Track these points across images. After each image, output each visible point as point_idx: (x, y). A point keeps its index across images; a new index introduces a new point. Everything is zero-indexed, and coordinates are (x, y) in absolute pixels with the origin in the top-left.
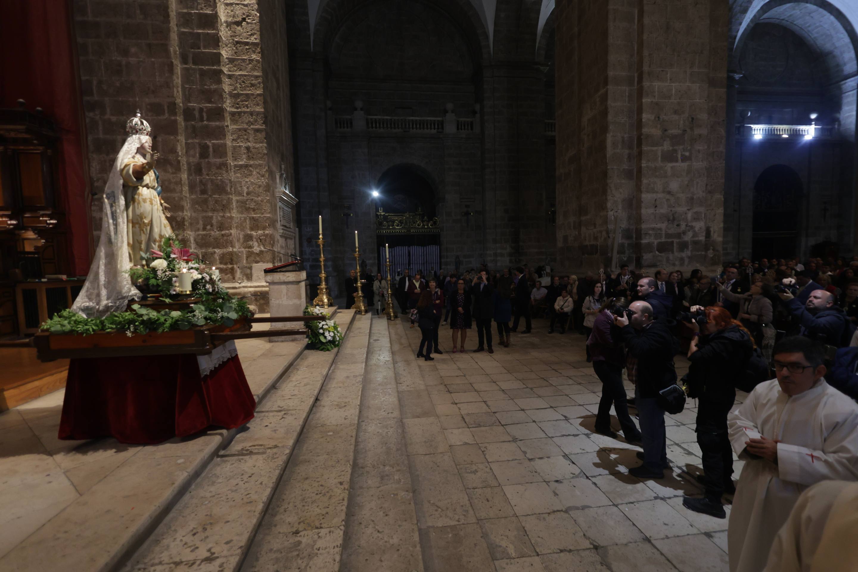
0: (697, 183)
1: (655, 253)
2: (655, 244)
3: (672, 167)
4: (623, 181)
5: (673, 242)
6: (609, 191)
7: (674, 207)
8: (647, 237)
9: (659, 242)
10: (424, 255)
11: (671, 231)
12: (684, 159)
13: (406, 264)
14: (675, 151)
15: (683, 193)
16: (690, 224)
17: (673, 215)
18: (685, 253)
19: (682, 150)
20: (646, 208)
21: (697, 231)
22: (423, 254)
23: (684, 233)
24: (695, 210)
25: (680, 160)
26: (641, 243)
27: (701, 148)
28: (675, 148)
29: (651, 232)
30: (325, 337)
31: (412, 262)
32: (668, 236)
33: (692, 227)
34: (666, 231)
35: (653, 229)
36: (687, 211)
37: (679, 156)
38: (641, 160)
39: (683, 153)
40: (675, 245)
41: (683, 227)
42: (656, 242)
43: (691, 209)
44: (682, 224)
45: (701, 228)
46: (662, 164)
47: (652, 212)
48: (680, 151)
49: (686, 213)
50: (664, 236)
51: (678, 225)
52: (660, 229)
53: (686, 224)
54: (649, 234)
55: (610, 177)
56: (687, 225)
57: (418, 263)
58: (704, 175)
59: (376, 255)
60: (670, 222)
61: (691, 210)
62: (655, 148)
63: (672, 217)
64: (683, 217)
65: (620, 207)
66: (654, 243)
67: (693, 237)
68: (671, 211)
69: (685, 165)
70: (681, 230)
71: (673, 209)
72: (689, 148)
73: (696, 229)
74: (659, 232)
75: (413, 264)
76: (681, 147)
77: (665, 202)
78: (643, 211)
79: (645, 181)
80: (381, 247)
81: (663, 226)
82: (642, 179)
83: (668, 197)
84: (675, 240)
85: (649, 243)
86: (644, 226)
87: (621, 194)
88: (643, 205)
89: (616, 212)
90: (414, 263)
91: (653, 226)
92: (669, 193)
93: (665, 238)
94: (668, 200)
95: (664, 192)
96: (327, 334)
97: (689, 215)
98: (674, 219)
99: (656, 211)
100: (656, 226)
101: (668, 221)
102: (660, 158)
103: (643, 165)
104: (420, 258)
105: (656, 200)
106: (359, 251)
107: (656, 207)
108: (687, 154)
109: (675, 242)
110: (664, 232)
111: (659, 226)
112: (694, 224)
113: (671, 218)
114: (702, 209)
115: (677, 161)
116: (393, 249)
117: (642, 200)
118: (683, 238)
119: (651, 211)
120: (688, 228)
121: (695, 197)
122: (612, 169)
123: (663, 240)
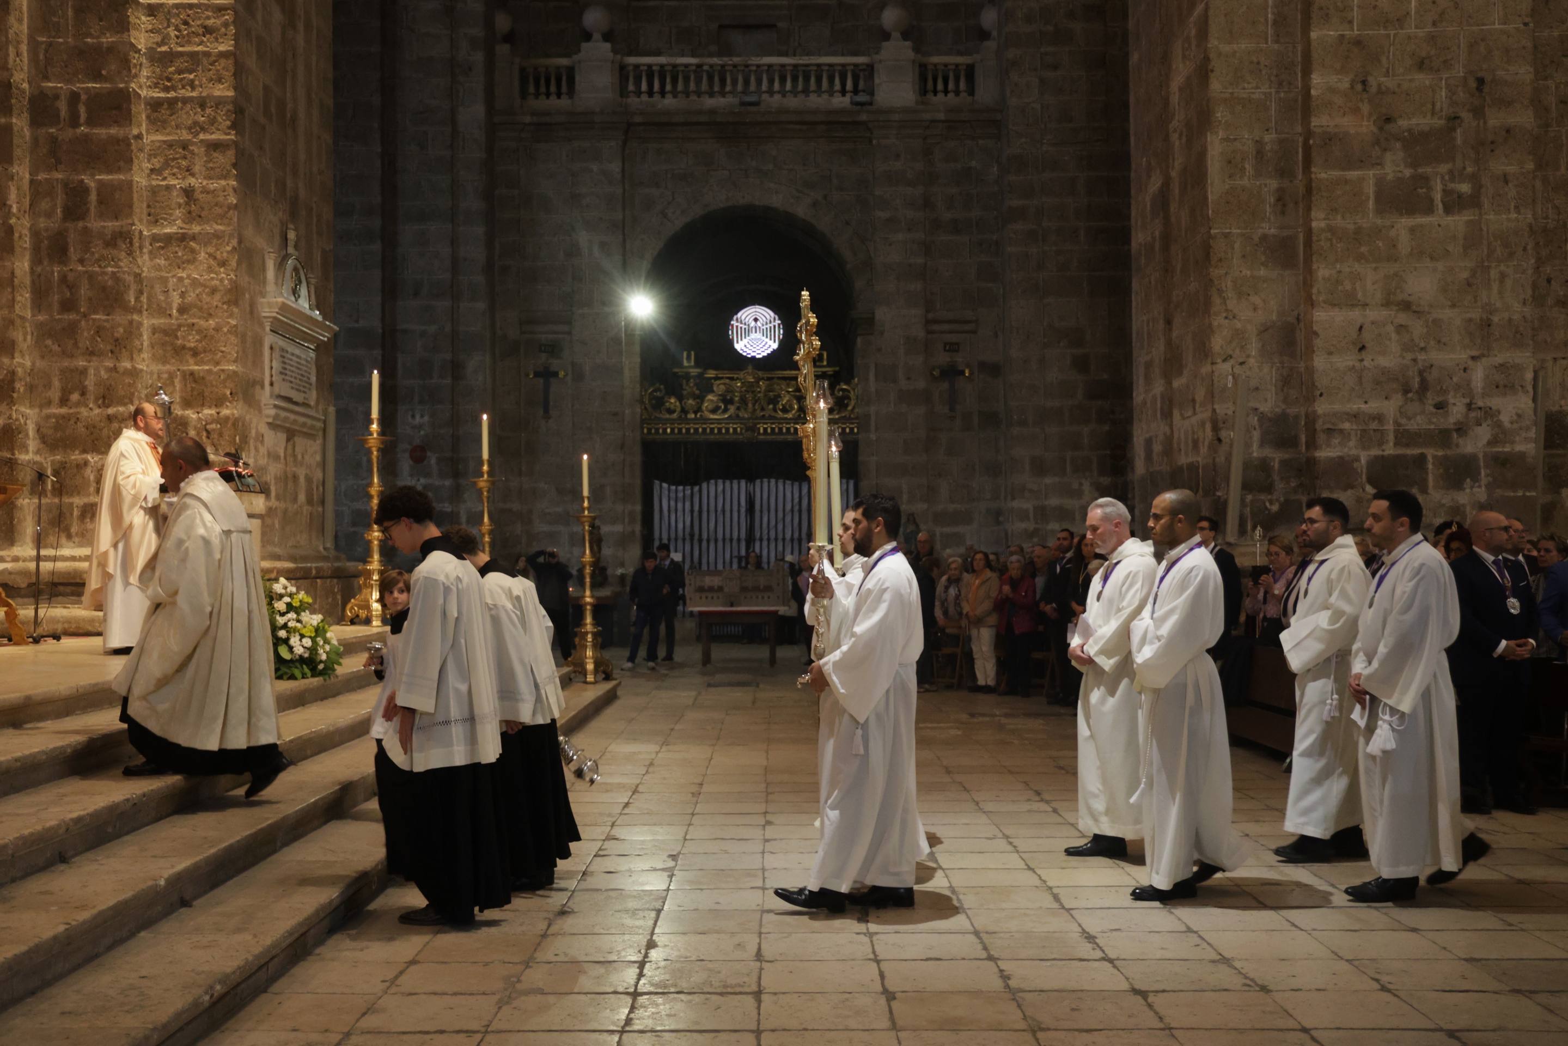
0: (1503, 276)
1: (1364, 490)
2: (1363, 461)
3: (1412, 230)
4: (1262, 272)
5: (1423, 457)
6: (1217, 300)
7: (1422, 349)
8: (1336, 441)
9: (1376, 457)
10: (800, 511)
11: (1418, 423)
12: (1454, 204)
13: (739, 540)
14: (1425, 179)
15: (1453, 306)
16: (1480, 403)
17: (1421, 373)
18: (1468, 491)
19: (1447, 177)
20: (1330, 353)
21: (1507, 424)
22: (796, 508)
23: (1461, 429)
24: (1499, 359)
25: (1440, 206)
26: (1314, 458)
27: (1512, 169)
28: (1420, 170)
29: (1347, 426)
30: (291, 649)
31: (758, 535)
32: (1404, 437)
33: (1489, 413)
34: (1397, 423)
35: (1355, 416)
36: (1470, 363)
37: (1438, 197)
38: (1309, 209)
39: (1451, 186)
40: (1430, 466)
41: (1457, 410)
42: (1364, 457)
43: (1483, 356)
44: (1452, 401)
45: (1519, 416)
46: (1379, 221)
47: (1351, 363)
48: (1439, 181)
49: (1465, 370)
50: (1391, 437)
51: (1440, 406)
52: (1379, 418)
53: (1468, 401)
54: (1341, 431)
55: (1220, 260)
56: (1469, 406)
57: (780, 536)
58: (1525, 249)
59: (638, 508)
60: (1410, 395)
61: (1484, 360)
62: (1353, 174)
63: (1417, 379)
64: (1455, 379)
65: (1254, 348)
66: (1357, 459)
67: (1493, 442)
68: (1415, 360)
69: (1458, 222)
70: (1452, 420)
71: (1421, 357)
72: (1469, 170)
73: (1505, 418)
74: (1374, 425)
75: (761, 540)
76: (1444, 168)
77: (1394, 336)
78: (1319, 362)
79: (1323, 272)
80: (657, 482)
81: (1390, 407)
82: (1315, 266)
83: (1402, 318)
84: (1431, 453)
85: (1341, 458)
86: (1321, 407)
87: (1255, 309)
88: (1318, 342)
89: (1242, 364)
90: (765, 537)
91: (1357, 406)
92: (1406, 306)
93: (1396, 444)
94: (1401, 328)
95: (1387, 304)
96: (294, 641)
97: (1478, 376)
98: (1424, 386)
99: (1362, 360)
100: (1363, 406)
101: (1406, 391)
102: (1371, 204)
103: (1314, 224)
104: (788, 519)
105: (1361, 328)
106: (490, 473)
107: (1363, 348)
108: (1465, 188)
109: (1430, 458)
110: (1390, 427)
111: (1373, 406)
112: (1495, 402)
113: (1416, 383)
114: (1524, 358)
115: (1429, 209)
116: (696, 488)
117: (1315, 328)
118: (1457, 445)
119: (1346, 360)
120: (1473, 414)
121: (1496, 319)
122: (1226, 236)
123: (1390, 449)
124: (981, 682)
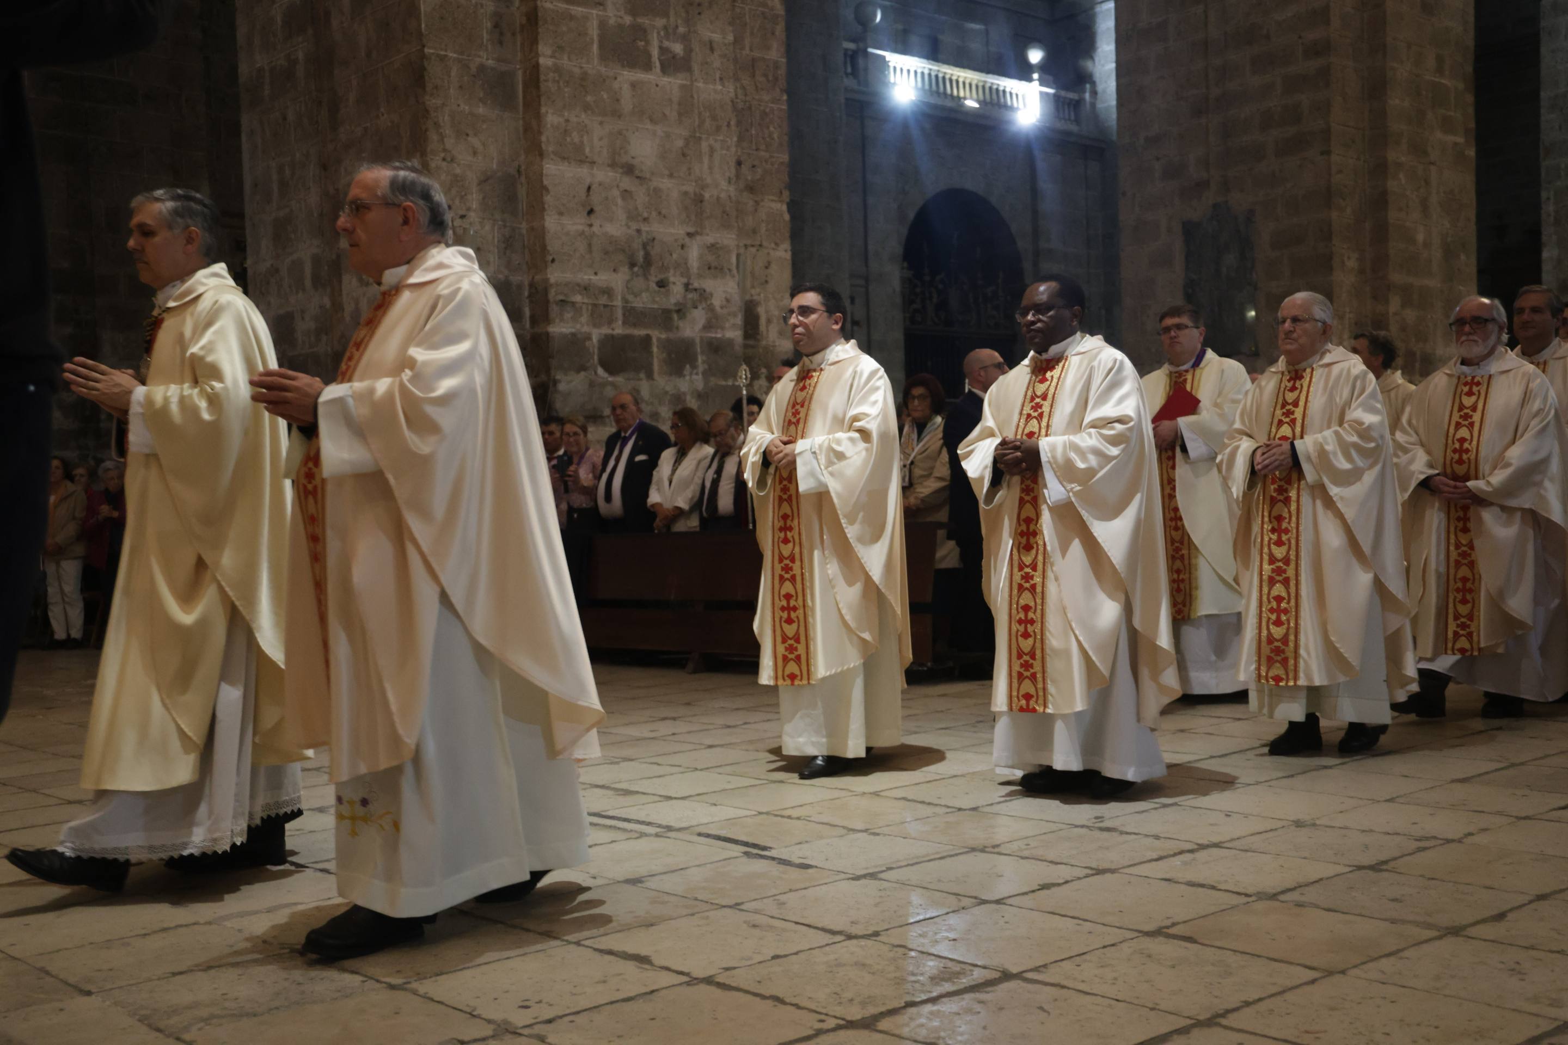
0: (712, 150)
1: (596, 373)
2: (595, 339)
3: (633, 85)
4: (481, 110)
5: (648, 338)
6: (433, 136)
7: (645, 220)
8: (568, 316)
9: (606, 335)
11: (643, 301)
12: (671, 64)
14: (640, 32)
15: (671, 176)
16: (696, 285)
17: (645, 246)
18: (688, 378)
19: (662, 33)
20: (561, 214)
21: (718, 309)
23: (681, 311)
24: (710, 239)
25: (658, 64)
26: (547, 334)
27: (717, 37)
28: (640, 20)
29: (578, 298)
32: (633, 316)
33: (704, 295)
34: (625, 301)
35: (585, 289)
36: (687, 240)
37: (655, 53)
38: (534, 41)
39: (666, 44)
40: (655, 349)
41: (677, 290)
42: (596, 334)
43: (696, 233)
44: (672, 279)
45: (728, 300)
46: (603, 69)
47: (580, 228)
48: (655, 35)
49: (683, 247)
50: (619, 313)
51: (662, 284)
52: (608, 292)
53: (685, 280)
54: (573, 304)
55: (436, 87)
56: (687, 286)
58: (729, 125)
60: (636, 269)
61: (698, 238)
62: (578, 10)
63: (642, 253)
64: (675, 256)
65: (474, 199)
66: (589, 338)
67: (708, 327)
68: (639, 231)
69: (672, 84)
70: (673, 301)
71: (645, 228)
72: (681, 30)
73: (717, 302)
74: (603, 300)
76: (660, 22)
77: (619, 201)
78: (551, 222)
79: (551, 118)
81: (617, 280)
82: (543, 110)
83: (626, 182)
84: (657, 335)
85: (573, 335)
86: (555, 275)
87: (475, 153)
88: (548, 199)
89: (463, 217)
91: (586, 277)
92: (629, 170)
93: (624, 323)
94: (626, 194)
95: (613, 165)
97: (694, 254)
98: (648, 261)
99: (591, 225)
100: (593, 277)
101: (632, 265)
102: (595, 47)
103: (542, 61)
105: (589, 188)
107: (591, 212)
108: (678, 48)
109: (654, 340)
110: (618, 302)
111: (603, 278)
112: (708, 284)
113: (640, 255)
114: (728, 239)
115: (648, 67)
117: (545, 182)
118: (677, 328)
119: (575, 224)
120: (690, 296)
121: (707, 196)
122: (443, 59)
123: (619, 329)
124: (60, 634)
